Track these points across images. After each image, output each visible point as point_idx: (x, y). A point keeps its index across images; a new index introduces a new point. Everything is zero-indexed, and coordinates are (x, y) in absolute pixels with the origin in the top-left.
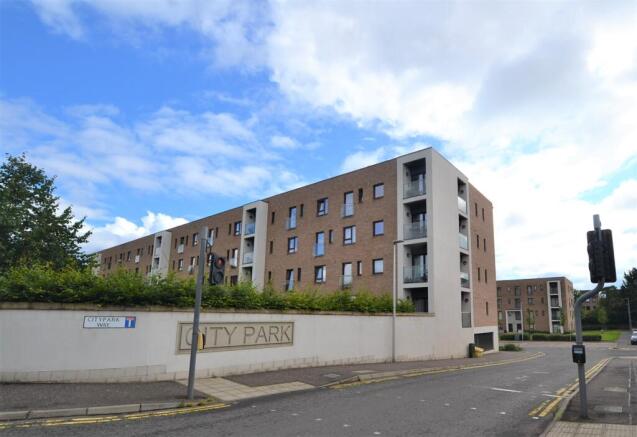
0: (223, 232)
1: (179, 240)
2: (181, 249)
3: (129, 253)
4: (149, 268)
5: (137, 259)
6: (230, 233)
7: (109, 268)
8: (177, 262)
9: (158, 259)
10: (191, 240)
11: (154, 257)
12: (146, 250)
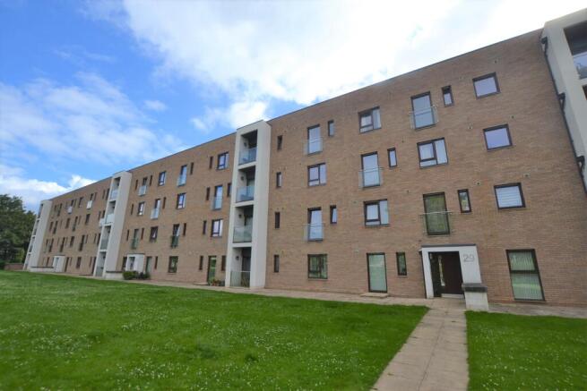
0: (201, 168)
1: (141, 181)
2: (142, 190)
3: (81, 198)
4: (102, 214)
5: (89, 205)
6: (211, 167)
7: (59, 215)
8: (136, 205)
9: (114, 203)
10: (155, 181)
11: (109, 200)
12: (100, 195)
